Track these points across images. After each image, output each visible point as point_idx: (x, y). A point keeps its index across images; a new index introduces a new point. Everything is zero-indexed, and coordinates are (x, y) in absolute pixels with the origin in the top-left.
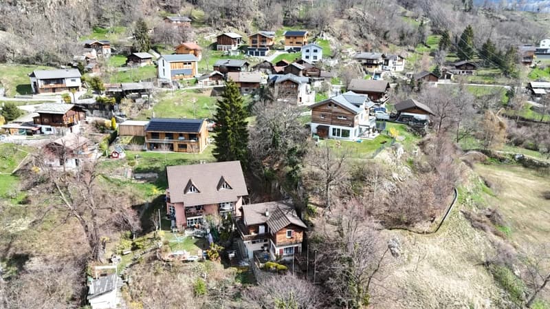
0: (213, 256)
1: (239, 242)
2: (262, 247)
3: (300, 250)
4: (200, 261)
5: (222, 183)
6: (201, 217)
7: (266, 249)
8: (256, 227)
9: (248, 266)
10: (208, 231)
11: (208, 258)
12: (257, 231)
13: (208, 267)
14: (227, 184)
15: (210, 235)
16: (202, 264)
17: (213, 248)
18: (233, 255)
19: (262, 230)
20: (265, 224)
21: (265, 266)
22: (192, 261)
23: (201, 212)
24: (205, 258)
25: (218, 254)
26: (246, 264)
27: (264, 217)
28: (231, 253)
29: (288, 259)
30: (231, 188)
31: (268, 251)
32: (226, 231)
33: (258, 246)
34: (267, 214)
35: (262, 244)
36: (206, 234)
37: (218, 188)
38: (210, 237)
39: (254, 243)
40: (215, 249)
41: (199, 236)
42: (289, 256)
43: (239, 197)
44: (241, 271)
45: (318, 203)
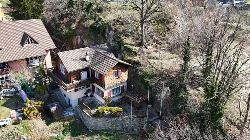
0: (31, 114)
1: (57, 93)
2: (85, 94)
3: (125, 88)
4: (14, 124)
5: (25, 39)
6: (7, 75)
7: (89, 94)
8: (77, 74)
9: (74, 116)
10: (19, 88)
11: (24, 118)
12: (79, 78)
13: (26, 128)
14: (32, 39)
15: (22, 91)
16: (17, 126)
17: (29, 105)
18: (55, 107)
19: (84, 75)
20: (87, 69)
21: (98, 112)
22: (4, 126)
23: (7, 70)
24: (20, 118)
25: (37, 111)
26: (72, 114)
27: (84, 62)
28: (52, 106)
29: (115, 99)
30: (37, 43)
31: (92, 96)
32: (41, 84)
33: (81, 94)
34: (87, 58)
35: (84, 91)
36: (17, 91)
37: (22, 43)
38: (23, 93)
39: (76, 90)
40: (32, 106)
41: (8, 95)
42: (116, 96)
43: (47, 51)
44: (67, 123)
45: (132, 43)
